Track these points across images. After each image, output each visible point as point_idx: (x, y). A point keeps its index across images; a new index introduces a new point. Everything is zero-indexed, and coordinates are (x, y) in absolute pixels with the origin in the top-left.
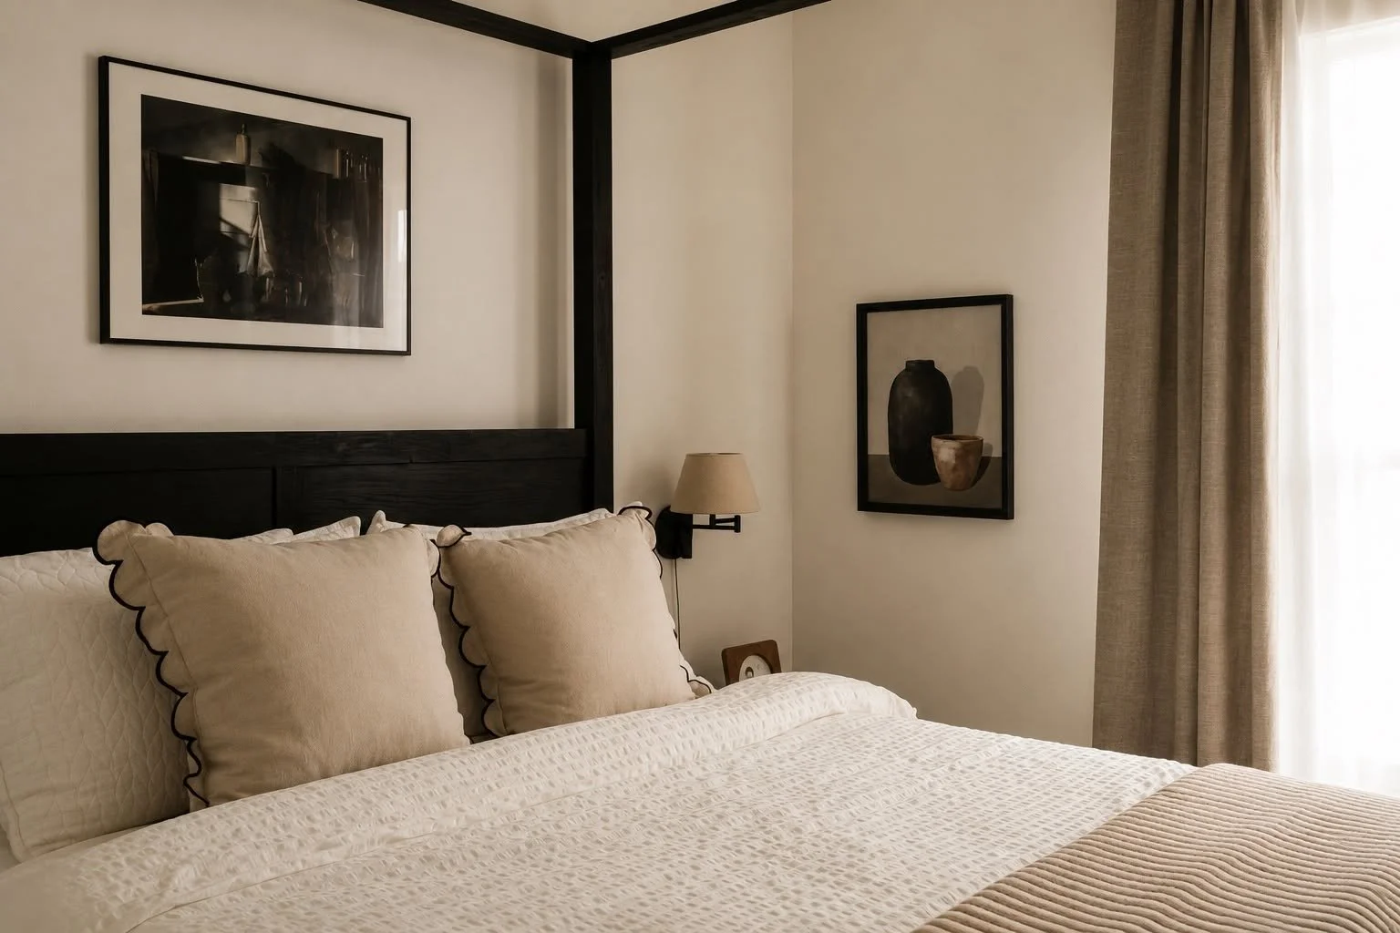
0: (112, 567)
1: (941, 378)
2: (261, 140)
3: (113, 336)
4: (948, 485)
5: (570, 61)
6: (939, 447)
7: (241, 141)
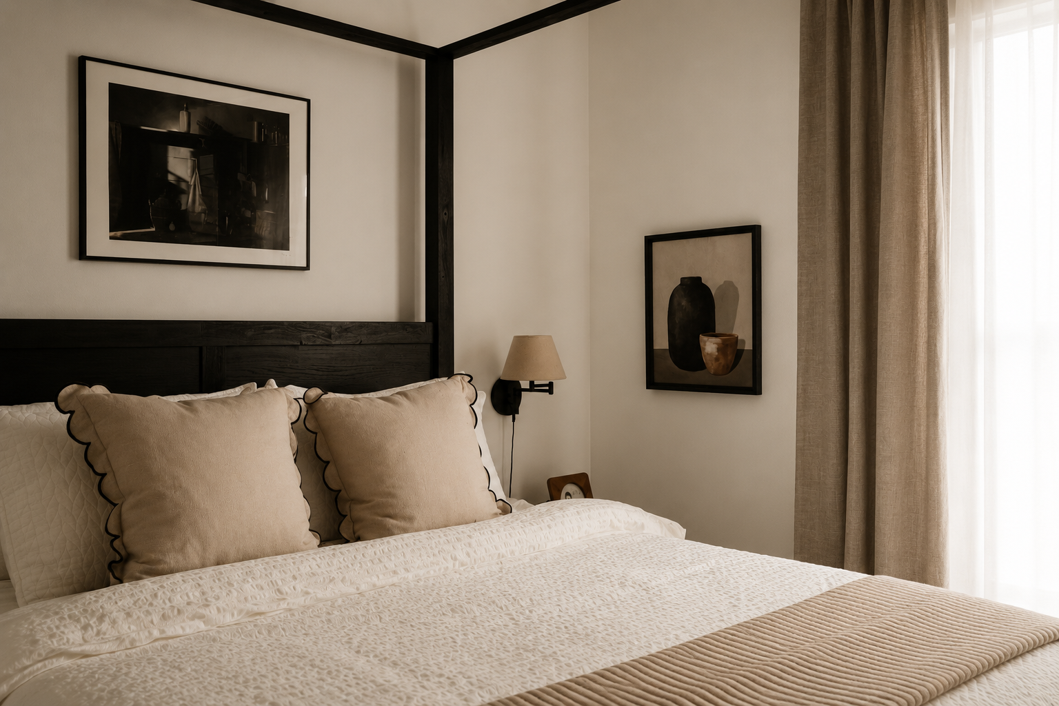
0: (69, 415)
1: (706, 290)
2: (197, 114)
3: (89, 253)
4: (712, 372)
5: (423, 61)
6: (705, 342)
7: (183, 116)
